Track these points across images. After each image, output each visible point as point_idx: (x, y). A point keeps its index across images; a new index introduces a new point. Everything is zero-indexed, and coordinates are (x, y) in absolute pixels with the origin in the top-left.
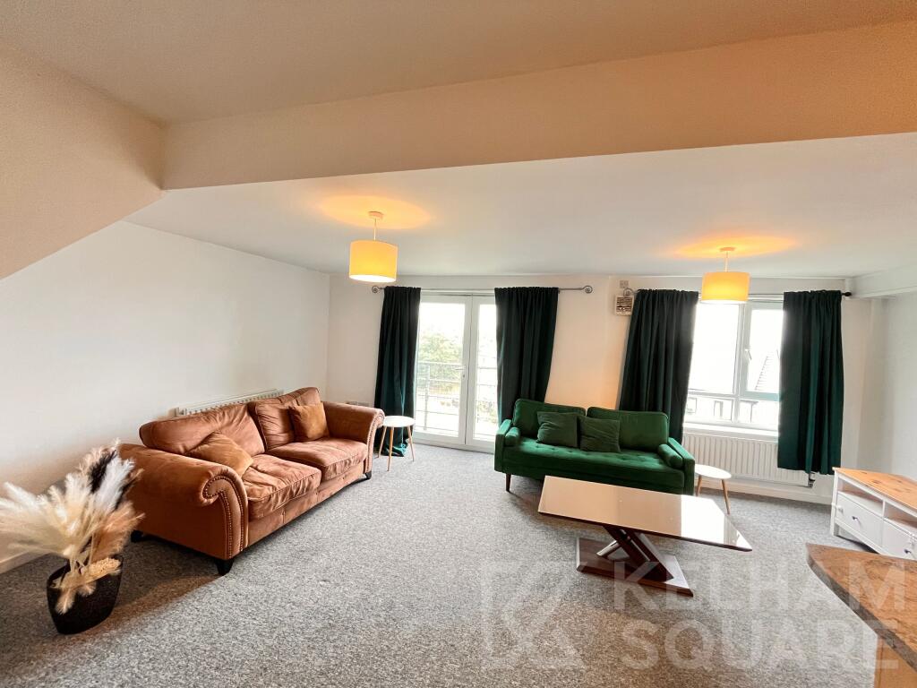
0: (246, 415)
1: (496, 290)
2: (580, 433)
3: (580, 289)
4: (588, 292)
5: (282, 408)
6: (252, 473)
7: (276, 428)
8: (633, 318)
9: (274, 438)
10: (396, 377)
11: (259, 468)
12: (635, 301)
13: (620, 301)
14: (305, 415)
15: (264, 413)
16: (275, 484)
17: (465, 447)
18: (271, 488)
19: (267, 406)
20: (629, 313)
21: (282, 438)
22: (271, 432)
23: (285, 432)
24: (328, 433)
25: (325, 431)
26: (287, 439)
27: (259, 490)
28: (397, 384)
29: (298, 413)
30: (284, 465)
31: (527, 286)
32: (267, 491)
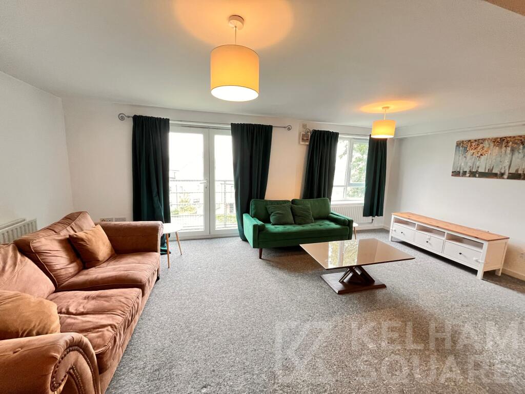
0: (19, 255)
1: (232, 124)
2: (294, 215)
3: (285, 127)
4: (289, 129)
5: (60, 238)
6: (69, 321)
7: (61, 261)
8: (310, 145)
9: (63, 272)
10: (155, 193)
11: (72, 310)
12: (311, 137)
13: (303, 135)
14: (89, 240)
15: (43, 248)
16: (111, 322)
17: (210, 236)
18: (109, 328)
19: (43, 241)
20: (308, 143)
21: (72, 268)
22: (58, 267)
23: (72, 262)
24: (114, 252)
25: (112, 251)
26: (76, 268)
27: (99, 337)
28: (156, 199)
29: (82, 240)
30: (99, 297)
31: (254, 123)
32: (108, 333)
